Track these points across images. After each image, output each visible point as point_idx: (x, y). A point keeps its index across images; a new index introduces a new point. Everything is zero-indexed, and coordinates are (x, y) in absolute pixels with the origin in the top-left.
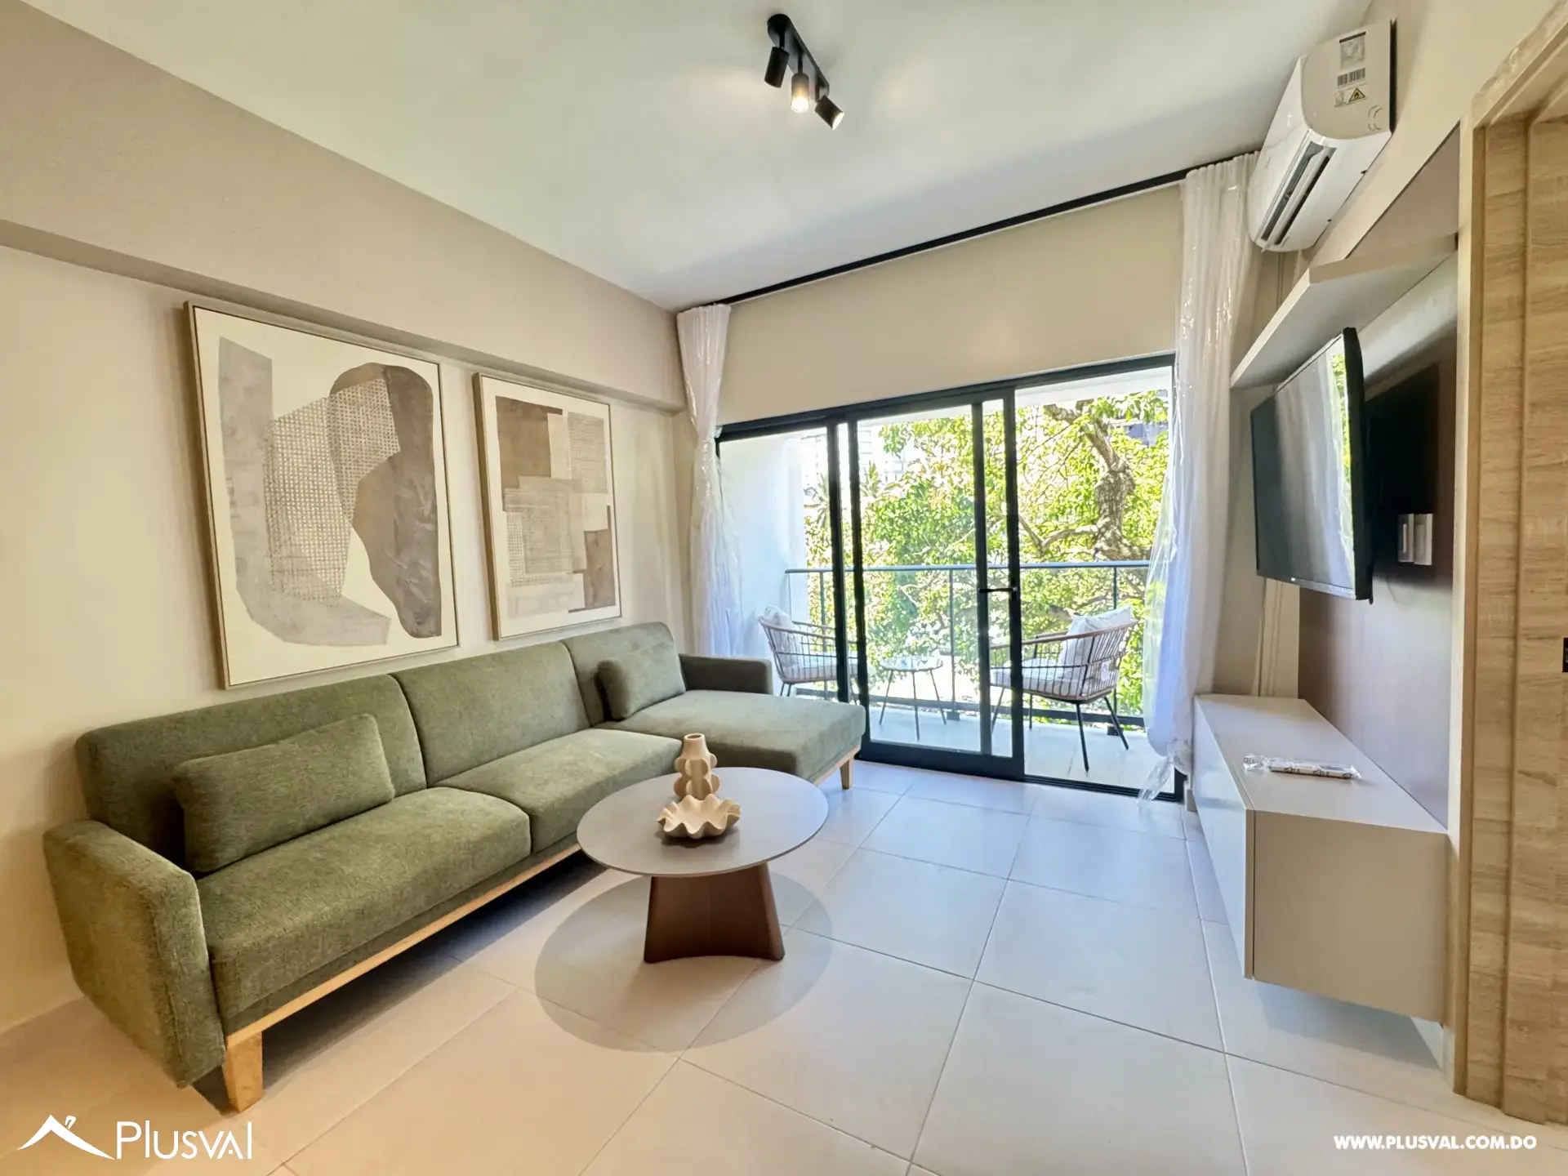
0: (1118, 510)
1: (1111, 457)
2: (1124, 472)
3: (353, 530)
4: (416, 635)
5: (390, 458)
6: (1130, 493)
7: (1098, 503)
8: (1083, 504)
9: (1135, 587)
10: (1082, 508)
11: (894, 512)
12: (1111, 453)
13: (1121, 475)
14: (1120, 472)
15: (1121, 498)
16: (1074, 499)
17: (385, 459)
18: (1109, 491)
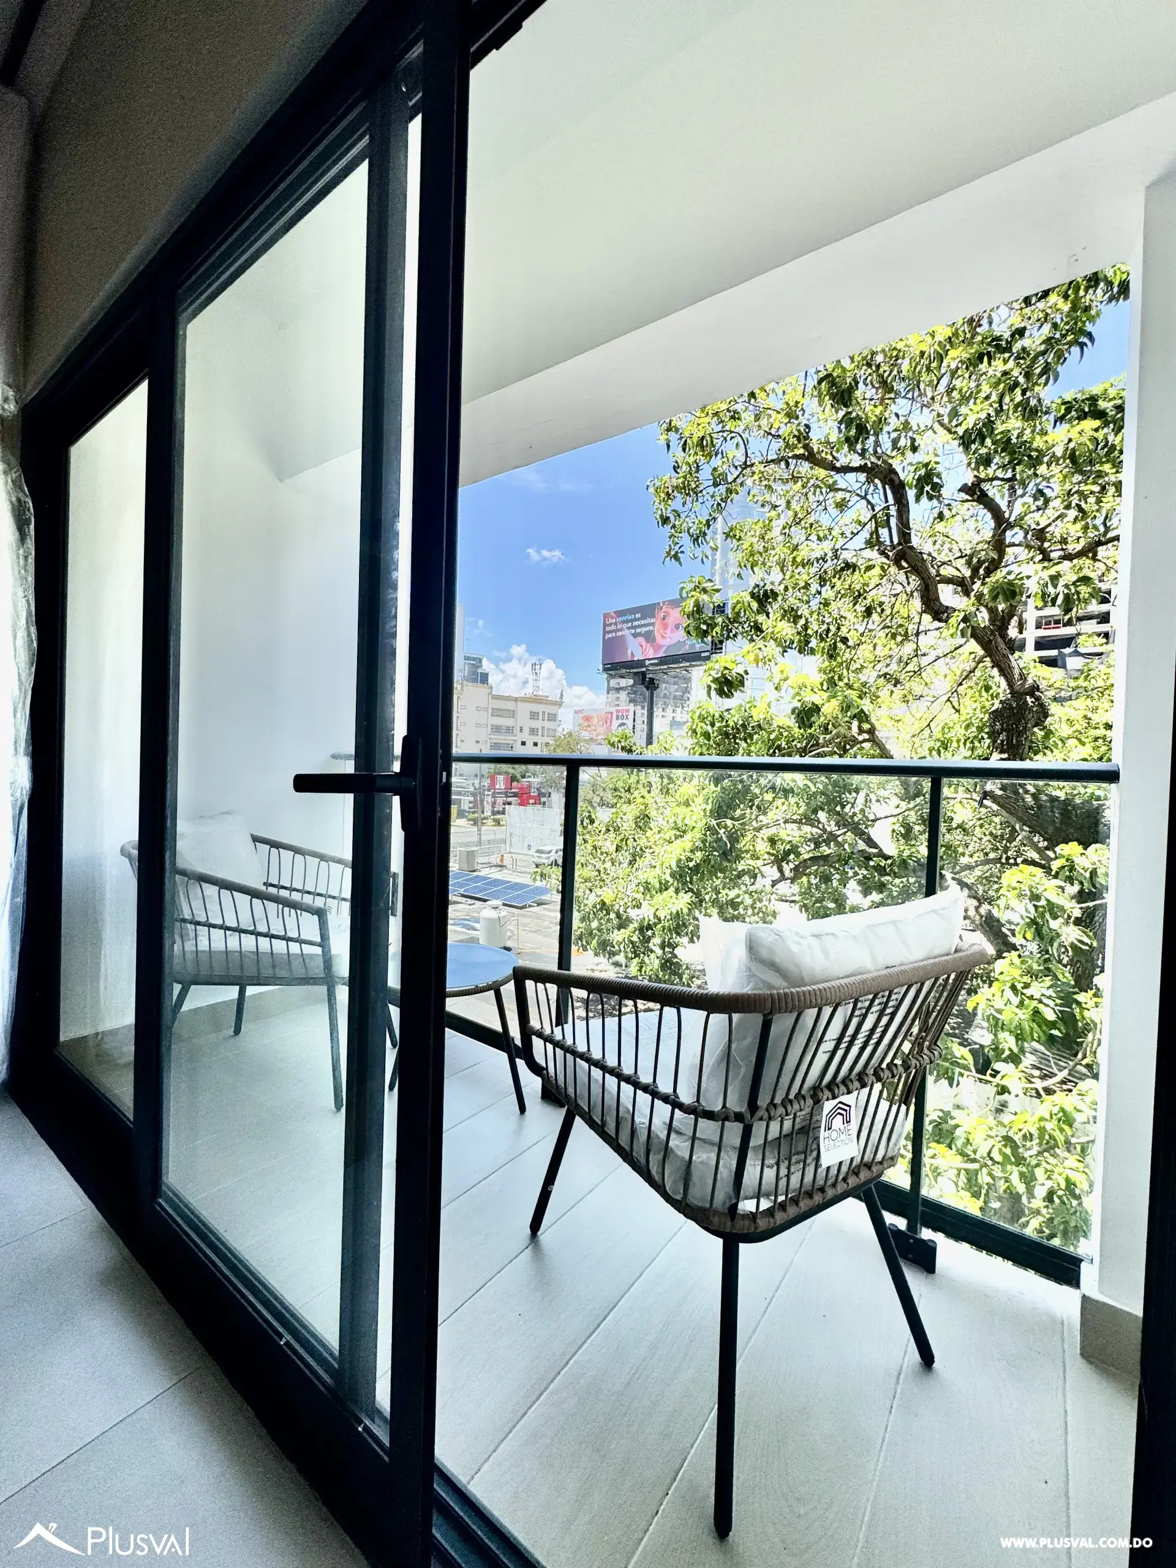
0: (1019, 744)
1: (1016, 676)
2: (1032, 695)
6: (1039, 723)
7: (993, 735)
8: (975, 737)
9: (1039, 851)
10: (972, 742)
11: (713, 725)
12: (1016, 672)
13: (1029, 700)
14: (1027, 694)
15: (1025, 728)
16: (963, 731)
18: (1009, 717)
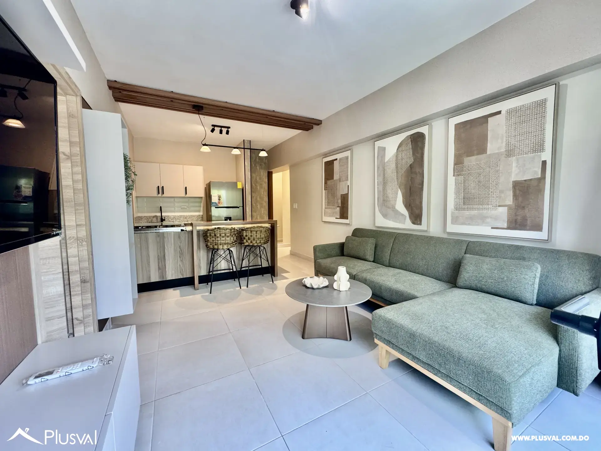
3: (399, 189)
4: (414, 223)
5: (410, 165)
17: (409, 165)
